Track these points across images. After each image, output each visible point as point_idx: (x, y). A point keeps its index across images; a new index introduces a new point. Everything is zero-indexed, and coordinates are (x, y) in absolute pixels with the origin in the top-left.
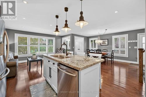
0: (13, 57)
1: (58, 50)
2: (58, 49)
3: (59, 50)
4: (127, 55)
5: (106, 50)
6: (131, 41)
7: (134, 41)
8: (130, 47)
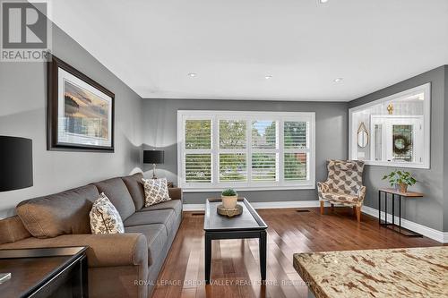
0: (166, 195)
1: (331, 172)
2: (332, 164)
3: (333, 168)
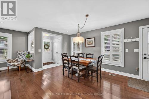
4: (122, 63)
5: (91, 54)
6: (129, 40)
7: (133, 40)
8: (127, 50)
